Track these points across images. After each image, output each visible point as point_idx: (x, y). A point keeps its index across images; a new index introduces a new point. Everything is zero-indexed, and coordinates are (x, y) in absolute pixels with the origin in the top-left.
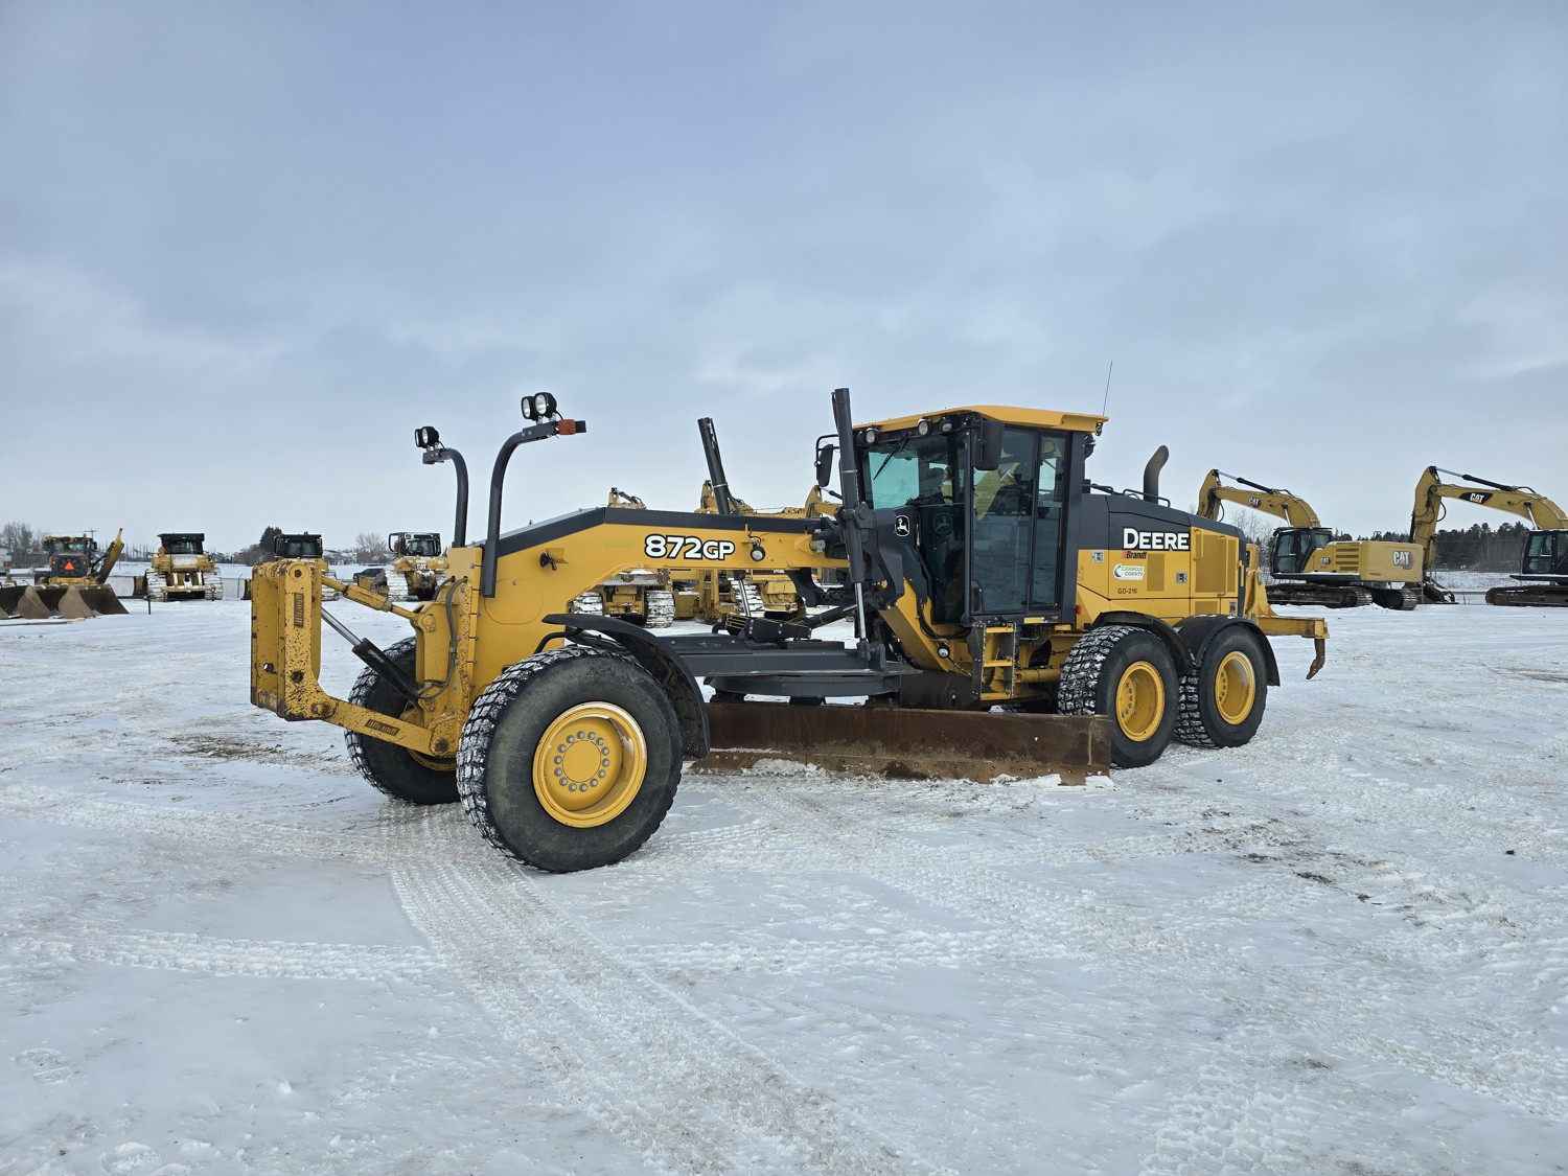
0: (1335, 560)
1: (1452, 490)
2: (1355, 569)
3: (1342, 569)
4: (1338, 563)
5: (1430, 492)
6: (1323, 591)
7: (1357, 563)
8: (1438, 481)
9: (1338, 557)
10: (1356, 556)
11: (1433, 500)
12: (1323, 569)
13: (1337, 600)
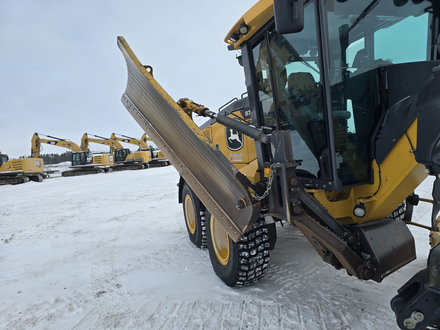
0: (12, 166)
1: (44, 141)
2: (21, 169)
3: (16, 170)
4: (14, 167)
5: (37, 142)
6: (8, 179)
7: (22, 167)
8: (39, 138)
9: (13, 165)
10: (21, 164)
11: (38, 144)
12: (7, 170)
13: (15, 181)
